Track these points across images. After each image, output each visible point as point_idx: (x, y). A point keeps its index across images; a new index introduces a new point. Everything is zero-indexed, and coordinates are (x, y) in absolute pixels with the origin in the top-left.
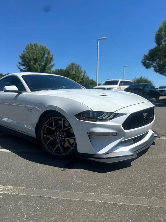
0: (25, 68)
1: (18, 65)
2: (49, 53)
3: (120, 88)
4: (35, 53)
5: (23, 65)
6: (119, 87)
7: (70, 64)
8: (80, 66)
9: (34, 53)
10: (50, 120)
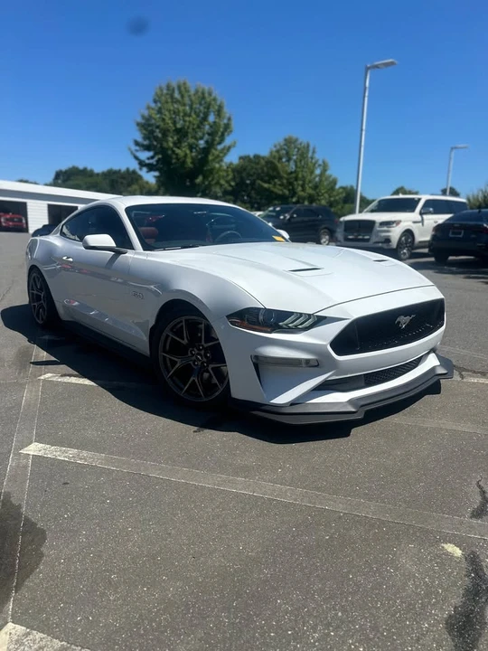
0: (152, 158)
1: (134, 148)
2: (219, 112)
3: (422, 221)
4: (179, 111)
5: (147, 148)
6: (419, 218)
7: (282, 142)
8: (311, 149)
9: (176, 113)
10: (179, 323)
